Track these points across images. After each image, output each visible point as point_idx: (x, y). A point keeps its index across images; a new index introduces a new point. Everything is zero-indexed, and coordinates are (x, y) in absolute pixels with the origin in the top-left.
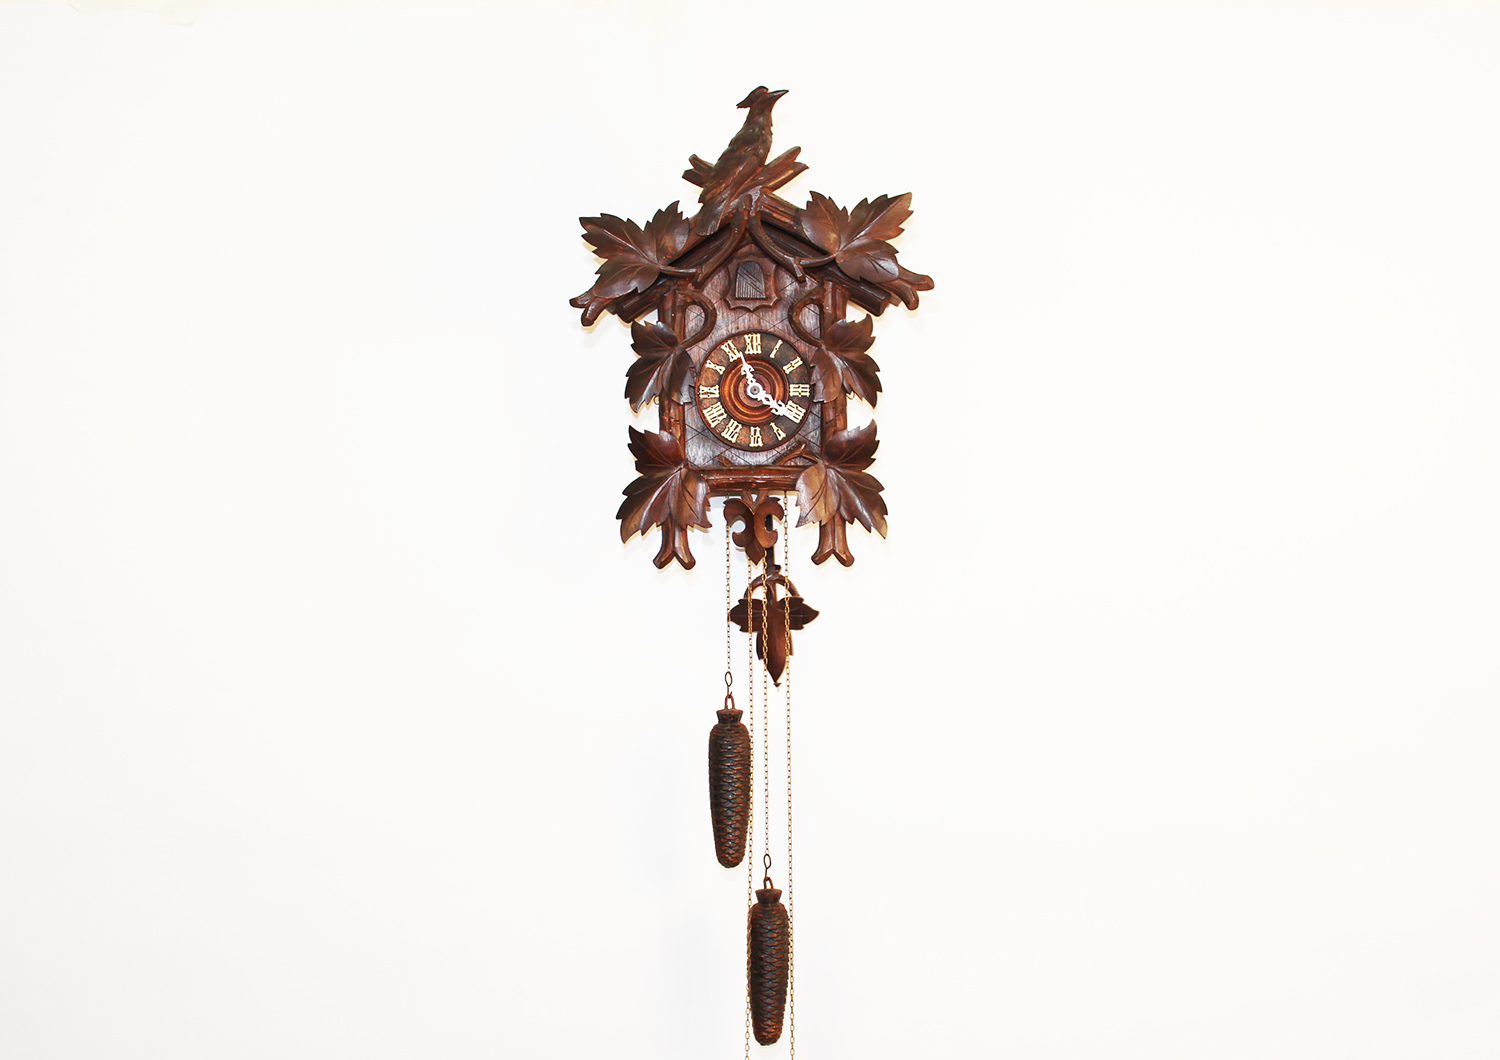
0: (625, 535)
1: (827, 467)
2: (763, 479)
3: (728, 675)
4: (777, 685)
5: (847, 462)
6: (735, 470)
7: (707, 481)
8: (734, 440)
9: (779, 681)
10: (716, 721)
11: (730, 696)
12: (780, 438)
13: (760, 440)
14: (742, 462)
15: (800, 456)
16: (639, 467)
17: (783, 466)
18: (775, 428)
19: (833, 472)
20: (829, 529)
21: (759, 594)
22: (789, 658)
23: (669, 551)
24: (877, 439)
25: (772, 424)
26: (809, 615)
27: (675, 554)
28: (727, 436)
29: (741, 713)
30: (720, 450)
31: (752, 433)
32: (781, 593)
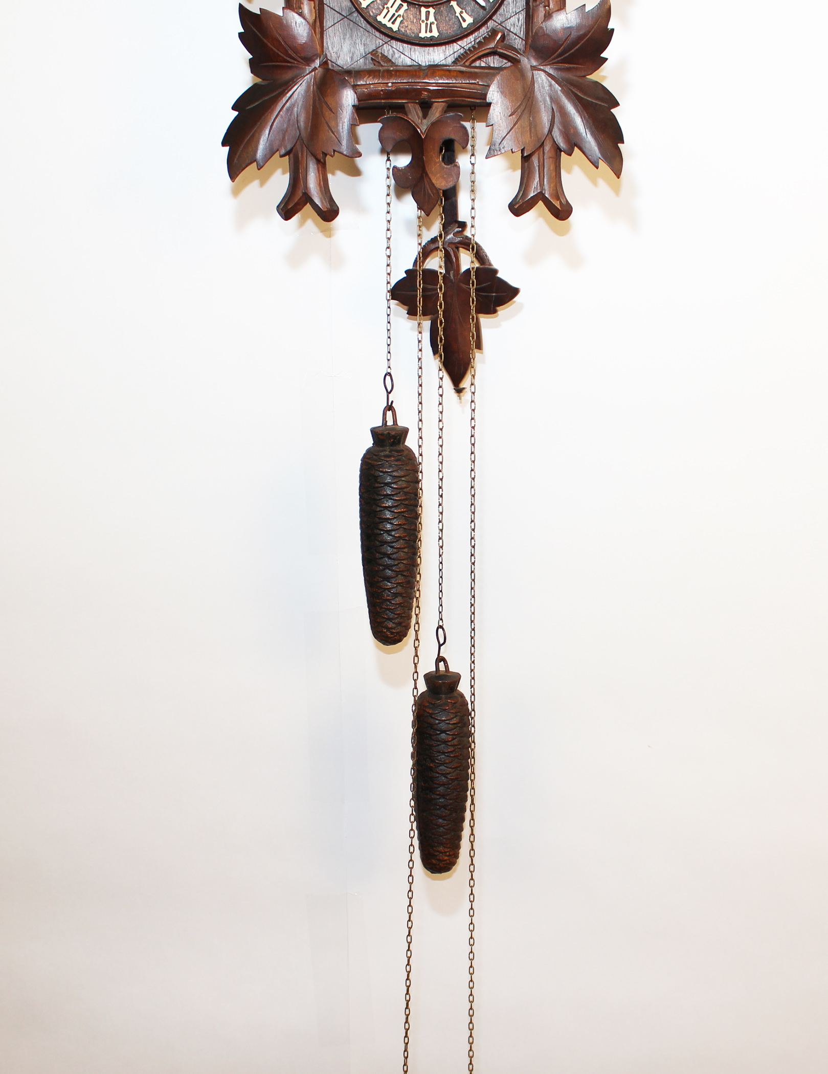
0: (234, 169)
1: (534, 68)
2: (437, 84)
3: (388, 378)
4: (459, 391)
5: (563, 62)
6: (397, 71)
7: (354, 87)
8: (395, 28)
9: (462, 386)
10: (369, 442)
11: (390, 407)
12: (465, 25)
13: (434, 27)
14: (409, 62)
15: (493, 53)
16: (254, 66)
17: (469, 66)
18: (458, 10)
19: (542, 74)
20: (535, 160)
21: (435, 263)
22: (478, 355)
23: (299, 194)
24: (610, 26)
25: (454, 3)
26: (506, 293)
27: (307, 199)
28: (385, 21)
29: (405, 431)
30: (375, 41)
31: (423, 17)
32: (466, 261)
